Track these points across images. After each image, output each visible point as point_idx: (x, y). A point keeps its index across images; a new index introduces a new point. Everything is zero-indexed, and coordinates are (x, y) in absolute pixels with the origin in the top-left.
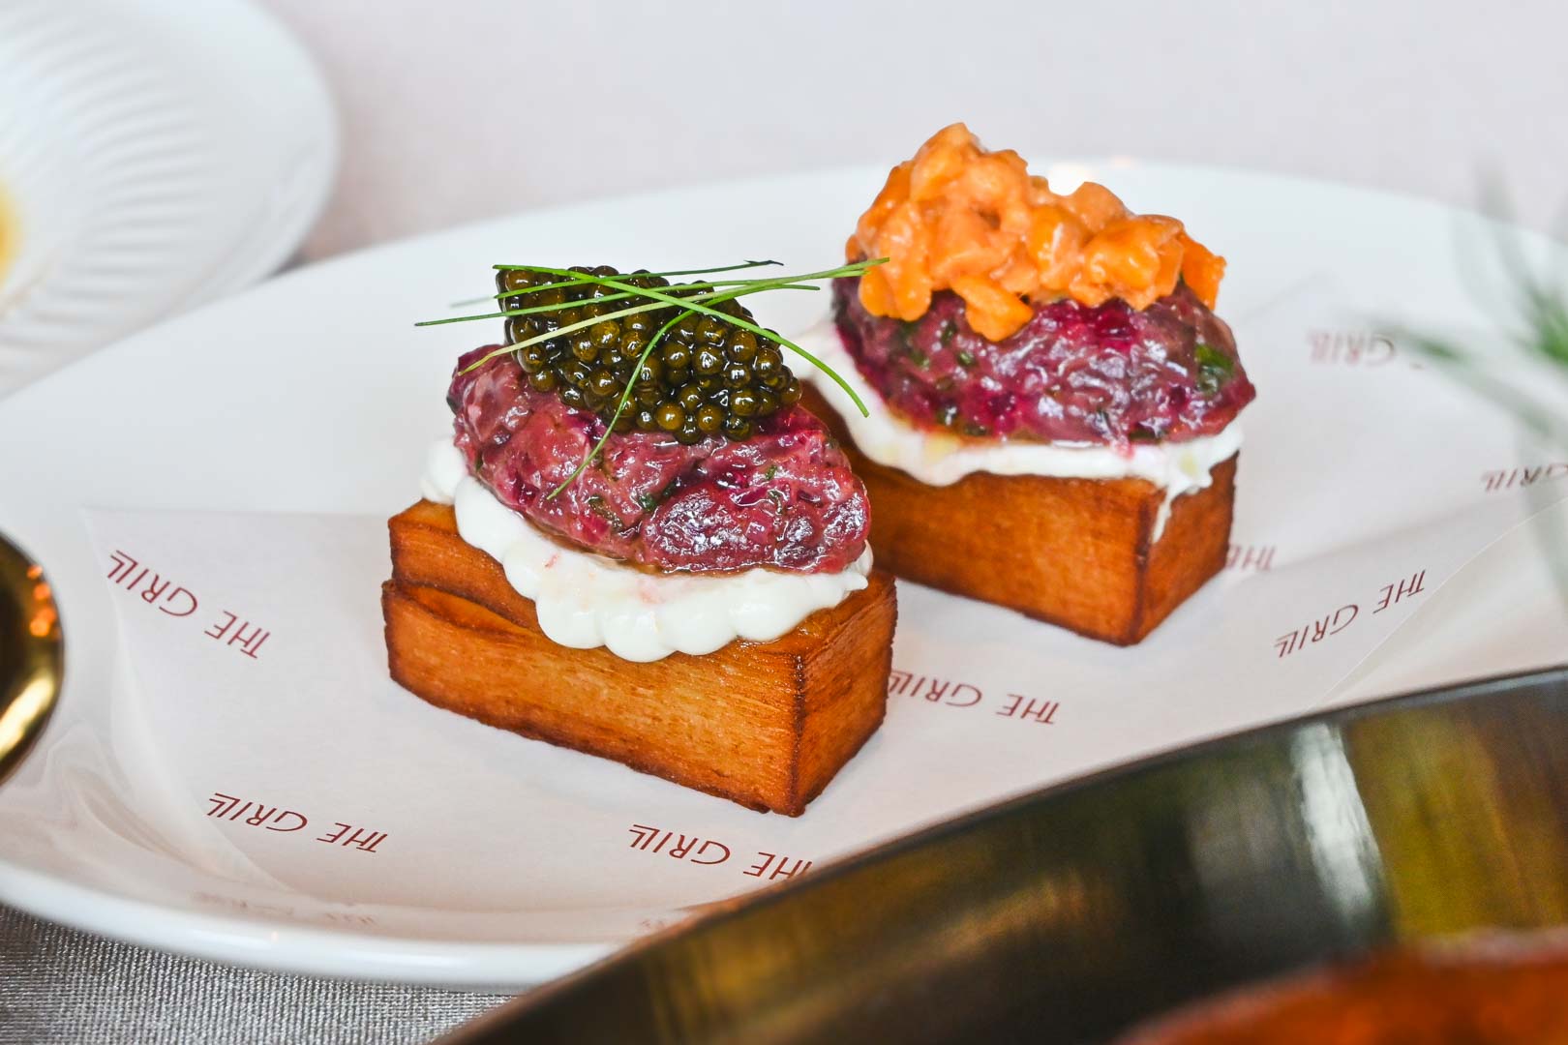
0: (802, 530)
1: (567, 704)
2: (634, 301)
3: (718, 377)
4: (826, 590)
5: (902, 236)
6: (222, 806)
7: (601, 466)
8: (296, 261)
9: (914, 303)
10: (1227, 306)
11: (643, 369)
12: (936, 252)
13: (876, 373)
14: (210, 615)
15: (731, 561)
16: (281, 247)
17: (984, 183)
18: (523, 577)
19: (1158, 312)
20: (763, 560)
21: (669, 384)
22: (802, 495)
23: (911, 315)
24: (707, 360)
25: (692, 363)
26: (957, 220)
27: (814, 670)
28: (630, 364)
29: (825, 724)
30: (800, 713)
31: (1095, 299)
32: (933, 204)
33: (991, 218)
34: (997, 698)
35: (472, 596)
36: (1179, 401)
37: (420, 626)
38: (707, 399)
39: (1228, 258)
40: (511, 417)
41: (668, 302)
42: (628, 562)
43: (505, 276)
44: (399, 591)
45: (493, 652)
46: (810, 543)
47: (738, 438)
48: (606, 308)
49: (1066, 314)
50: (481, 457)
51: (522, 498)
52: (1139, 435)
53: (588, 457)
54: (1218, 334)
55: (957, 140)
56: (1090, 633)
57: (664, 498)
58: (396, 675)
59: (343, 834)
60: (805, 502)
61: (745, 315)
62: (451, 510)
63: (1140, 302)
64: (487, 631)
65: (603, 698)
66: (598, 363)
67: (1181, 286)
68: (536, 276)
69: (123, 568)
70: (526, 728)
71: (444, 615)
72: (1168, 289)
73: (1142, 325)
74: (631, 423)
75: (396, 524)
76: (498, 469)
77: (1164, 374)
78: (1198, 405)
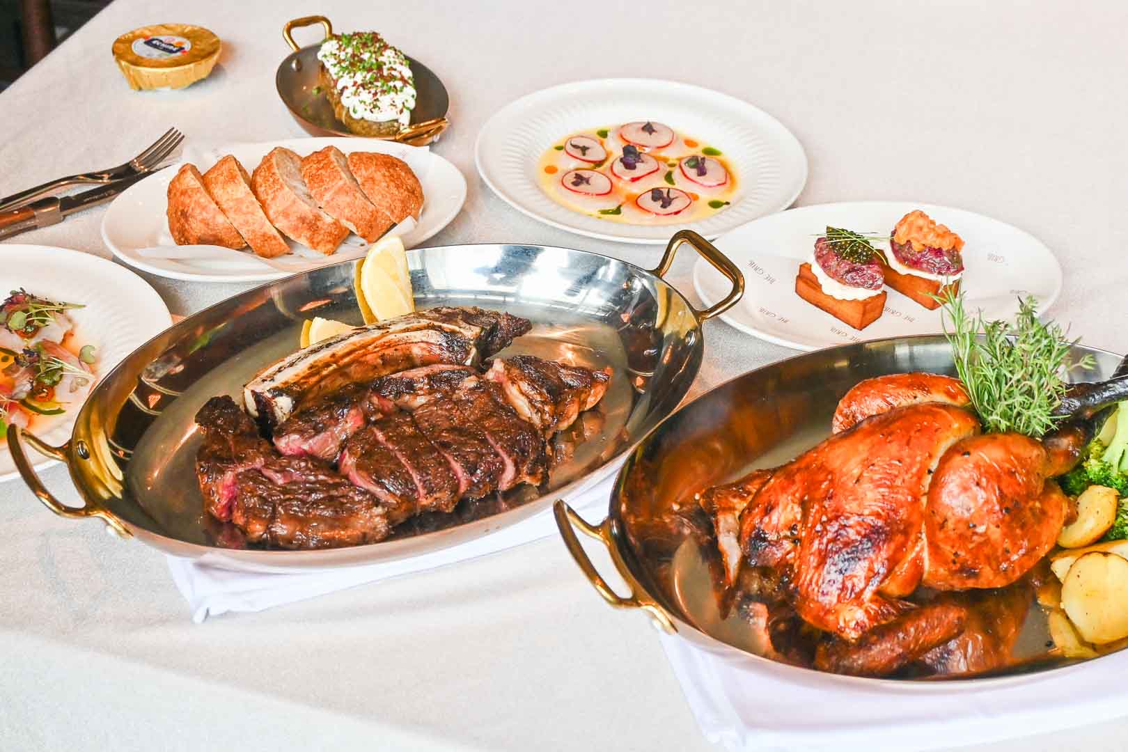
0: (871, 282)
1: (824, 303)
2: (849, 238)
3: (861, 254)
4: (873, 293)
5: (904, 228)
6: (762, 310)
7: (838, 265)
8: (792, 207)
9: (903, 242)
10: (963, 253)
11: (848, 250)
12: (909, 234)
13: (895, 252)
14: (766, 275)
15: (857, 285)
16: (789, 204)
17: (921, 222)
18: (821, 281)
19: (948, 251)
20: (863, 286)
21: (852, 253)
22: (872, 276)
23: (902, 243)
24: (860, 251)
25: (857, 250)
26: (914, 229)
27: (868, 307)
28: (846, 248)
29: (869, 316)
30: (864, 314)
31: (937, 247)
32: (911, 225)
33: (921, 228)
34: (904, 315)
35: (810, 280)
36: (948, 268)
37: (802, 285)
38: (858, 258)
39: (966, 243)
40: (825, 252)
41: (855, 239)
42: (839, 282)
43: (828, 228)
44: (799, 277)
45: (814, 292)
46: (872, 284)
47: (863, 264)
48: (844, 238)
49: (931, 250)
50: (818, 258)
51: (824, 266)
52: (940, 273)
53: (836, 263)
54: (959, 257)
55: (917, 213)
56: (925, 306)
57: (848, 272)
58: (796, 291)
59: (782, 319)
60: (873, 277)
61: (868, 243)
62: (811, 266)
63: (944, 250)
64: (814, 288)
65: (831, 304)
66: (841, 247)
67: (954, 247)
68: (833, 229)
69: (752, 264)
70: (817, 306)
71: (807, 283)
72: (950, 248)
73: (944, 253)
74: (844, 258)
75: (801, 266)
76: (820, 261)
77: (946, 263)
78: (952, 270)
